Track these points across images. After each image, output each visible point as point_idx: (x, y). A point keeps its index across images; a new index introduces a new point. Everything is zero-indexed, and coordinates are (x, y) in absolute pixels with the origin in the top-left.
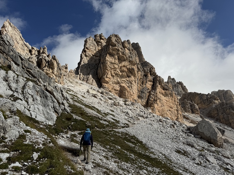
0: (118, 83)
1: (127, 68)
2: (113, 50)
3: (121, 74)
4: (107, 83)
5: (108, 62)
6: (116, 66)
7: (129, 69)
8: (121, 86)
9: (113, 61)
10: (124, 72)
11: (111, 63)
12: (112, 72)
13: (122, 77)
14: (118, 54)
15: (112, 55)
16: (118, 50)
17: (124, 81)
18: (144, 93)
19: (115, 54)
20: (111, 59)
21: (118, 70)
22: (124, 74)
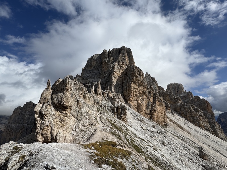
0: (136, 100)
1: (142, 91)
2: (136, 80)
3: (139, 95)
4: (131, 101)
5: (132, 87)
6: (137, 90)
7: (144, 91)
8: (138, 102)
9: (135, 87)
10: (140, 94)
11: (134, 88)
12: (134, 94)
13: (139, 96)
14: (138, 82)
15: (135, 83)
16: (139, 80)
17: (140, 99)
18: (149, 105)
19: (136, 82)
20: (134, 85)
21: (137, 93)
22: (141, 95)
